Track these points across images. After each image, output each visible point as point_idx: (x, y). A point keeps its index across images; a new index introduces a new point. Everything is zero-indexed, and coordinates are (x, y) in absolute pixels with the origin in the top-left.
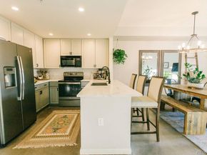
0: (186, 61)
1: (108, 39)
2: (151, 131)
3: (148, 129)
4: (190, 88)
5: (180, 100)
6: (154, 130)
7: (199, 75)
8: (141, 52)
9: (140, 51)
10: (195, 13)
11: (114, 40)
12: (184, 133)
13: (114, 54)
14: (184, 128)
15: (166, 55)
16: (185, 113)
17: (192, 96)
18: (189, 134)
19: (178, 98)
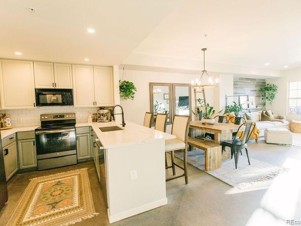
0: (195, 95)
1: (112, 67)
2: (177, 175)
3: (174, 174)
4: (204, 124)
5: (195, 137)
6: (182, 172)
7: (210, 110)
8: (151, 85)
9: (150, 83)
10: (204, 50)
11: (119, 69)
12: (206, 169)
13: (121, 87)
14: (206, 165)
15: (177, 88)
16: (205, 150)
17: (204, 132)
18: (210, 170)
19: (194, 136)
